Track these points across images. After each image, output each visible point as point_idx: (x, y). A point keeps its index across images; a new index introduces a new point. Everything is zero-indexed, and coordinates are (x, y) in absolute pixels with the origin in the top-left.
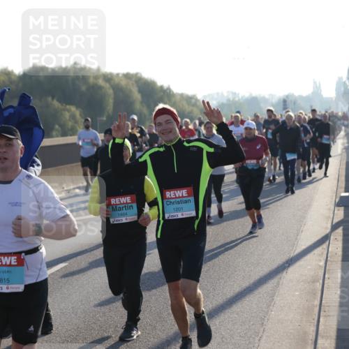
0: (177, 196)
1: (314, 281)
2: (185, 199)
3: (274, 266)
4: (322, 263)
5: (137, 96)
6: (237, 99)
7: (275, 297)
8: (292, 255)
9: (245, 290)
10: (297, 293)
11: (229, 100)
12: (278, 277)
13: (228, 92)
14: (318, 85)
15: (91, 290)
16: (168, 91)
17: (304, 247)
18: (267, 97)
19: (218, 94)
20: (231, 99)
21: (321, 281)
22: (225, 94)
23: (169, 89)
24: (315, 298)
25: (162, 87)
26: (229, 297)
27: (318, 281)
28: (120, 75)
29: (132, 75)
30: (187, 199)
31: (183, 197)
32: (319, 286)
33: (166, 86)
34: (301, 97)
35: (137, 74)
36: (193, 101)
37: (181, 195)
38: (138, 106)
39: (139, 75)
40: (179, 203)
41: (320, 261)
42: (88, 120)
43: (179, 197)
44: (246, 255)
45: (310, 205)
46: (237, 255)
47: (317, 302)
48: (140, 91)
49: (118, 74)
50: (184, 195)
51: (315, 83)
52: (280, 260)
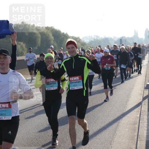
0: (75, 79)
1: (135, 124)
2: (78, 81)
3: (116, 117)
4: (138, 116)
5: (52, 38)
6: (98, 39)
7: (116, 132)
8: (124, 112)
9: (102, 128)
10: (127, 130)
11: (95, 39)
12: (118, 122)
13: (94, 36)
14: (136, 32)
15: (31, 128)
16: (66, 35)
17: (130, 108)
18: (112, 38)
19: (89, 36)
20: (96, 39)
21: (138, 124)
22: (93, 37)
23: (67, 34)
24: (135, 132)
25: (63, 33)
26: (95, 131)
27: (136, 124)
28: (44, 28)
29: (50, 28)
30: (79, 81)
31: (77, 80)
32: (137, 126)
33: (65, 33)
34: (128, 38)
35: (52, 27)
36: (78, 40)
37: (76, 79)
38: (52, 42)
39: (53, 28)
40: (75, 83)
41: (137, 114)
42: (31, 49)
43: (75, 80)
44: (103, 112)
45: (132, 89)
46: (99, 112)
47: (136, 134)
48: (53, 35)
49: (43, 27)
50: (78, 79)
51: (135, 31)
52: (118, 114)
